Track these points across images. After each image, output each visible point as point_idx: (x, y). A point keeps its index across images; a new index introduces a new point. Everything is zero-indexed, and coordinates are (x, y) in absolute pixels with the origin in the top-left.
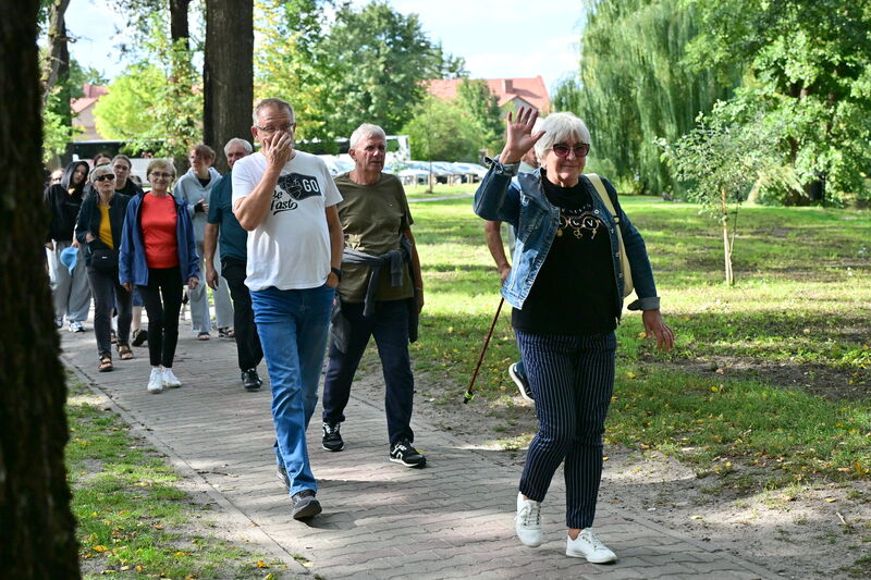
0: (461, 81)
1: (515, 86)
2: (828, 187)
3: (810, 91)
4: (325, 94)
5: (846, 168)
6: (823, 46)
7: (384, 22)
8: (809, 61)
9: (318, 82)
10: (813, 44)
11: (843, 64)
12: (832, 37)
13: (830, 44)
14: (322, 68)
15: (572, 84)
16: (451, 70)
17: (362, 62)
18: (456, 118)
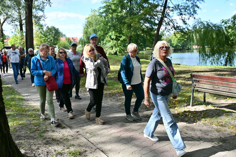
0: (65, 38)
1: (73, 38)
2: (117, 53)
3: (115, 40)
4: (45, 40)
5: (120, 50)
6: (116, 33)
7: (54, 29)
8: (114, 35)
9: (44, 38)
10: (115, 33)
11: (119, 36)
12: (117, 32)
13: (117, 33)
14: (44, 35)
15: (82, 38)
16: (64, 36)
17: (50, 35)
18: (65, 43)
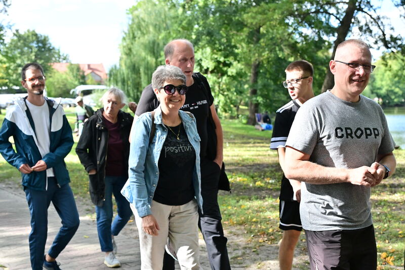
0: (68, 64)
1: (92, 67)
2: (219, 110)
3: (212, 72)
4: (8, 68)
5: (225, 104)
6: (216, 54)
7: (34, 38)
8: (212, 59)
9: (5, 63)
10: (213, 53)
11: (225, 62)
12: (220, 50)
13: (220, 53)
14: (6, 56)
15: (115, 67)
16: (64, 59)
17: (24, 55)
18: (66, 79)
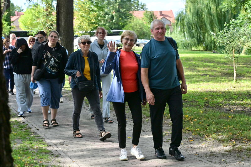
1: (163, 13)
4: (98, 16)
9: (96, 11)
15: (182, 12)
16: (142, 8)
17: (110, 5)
18: (142, 24)
